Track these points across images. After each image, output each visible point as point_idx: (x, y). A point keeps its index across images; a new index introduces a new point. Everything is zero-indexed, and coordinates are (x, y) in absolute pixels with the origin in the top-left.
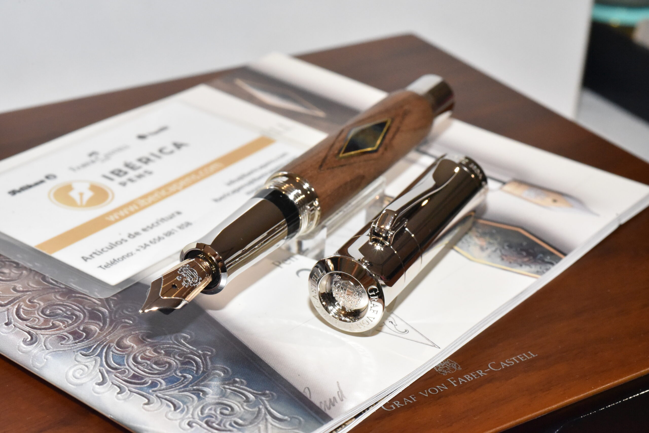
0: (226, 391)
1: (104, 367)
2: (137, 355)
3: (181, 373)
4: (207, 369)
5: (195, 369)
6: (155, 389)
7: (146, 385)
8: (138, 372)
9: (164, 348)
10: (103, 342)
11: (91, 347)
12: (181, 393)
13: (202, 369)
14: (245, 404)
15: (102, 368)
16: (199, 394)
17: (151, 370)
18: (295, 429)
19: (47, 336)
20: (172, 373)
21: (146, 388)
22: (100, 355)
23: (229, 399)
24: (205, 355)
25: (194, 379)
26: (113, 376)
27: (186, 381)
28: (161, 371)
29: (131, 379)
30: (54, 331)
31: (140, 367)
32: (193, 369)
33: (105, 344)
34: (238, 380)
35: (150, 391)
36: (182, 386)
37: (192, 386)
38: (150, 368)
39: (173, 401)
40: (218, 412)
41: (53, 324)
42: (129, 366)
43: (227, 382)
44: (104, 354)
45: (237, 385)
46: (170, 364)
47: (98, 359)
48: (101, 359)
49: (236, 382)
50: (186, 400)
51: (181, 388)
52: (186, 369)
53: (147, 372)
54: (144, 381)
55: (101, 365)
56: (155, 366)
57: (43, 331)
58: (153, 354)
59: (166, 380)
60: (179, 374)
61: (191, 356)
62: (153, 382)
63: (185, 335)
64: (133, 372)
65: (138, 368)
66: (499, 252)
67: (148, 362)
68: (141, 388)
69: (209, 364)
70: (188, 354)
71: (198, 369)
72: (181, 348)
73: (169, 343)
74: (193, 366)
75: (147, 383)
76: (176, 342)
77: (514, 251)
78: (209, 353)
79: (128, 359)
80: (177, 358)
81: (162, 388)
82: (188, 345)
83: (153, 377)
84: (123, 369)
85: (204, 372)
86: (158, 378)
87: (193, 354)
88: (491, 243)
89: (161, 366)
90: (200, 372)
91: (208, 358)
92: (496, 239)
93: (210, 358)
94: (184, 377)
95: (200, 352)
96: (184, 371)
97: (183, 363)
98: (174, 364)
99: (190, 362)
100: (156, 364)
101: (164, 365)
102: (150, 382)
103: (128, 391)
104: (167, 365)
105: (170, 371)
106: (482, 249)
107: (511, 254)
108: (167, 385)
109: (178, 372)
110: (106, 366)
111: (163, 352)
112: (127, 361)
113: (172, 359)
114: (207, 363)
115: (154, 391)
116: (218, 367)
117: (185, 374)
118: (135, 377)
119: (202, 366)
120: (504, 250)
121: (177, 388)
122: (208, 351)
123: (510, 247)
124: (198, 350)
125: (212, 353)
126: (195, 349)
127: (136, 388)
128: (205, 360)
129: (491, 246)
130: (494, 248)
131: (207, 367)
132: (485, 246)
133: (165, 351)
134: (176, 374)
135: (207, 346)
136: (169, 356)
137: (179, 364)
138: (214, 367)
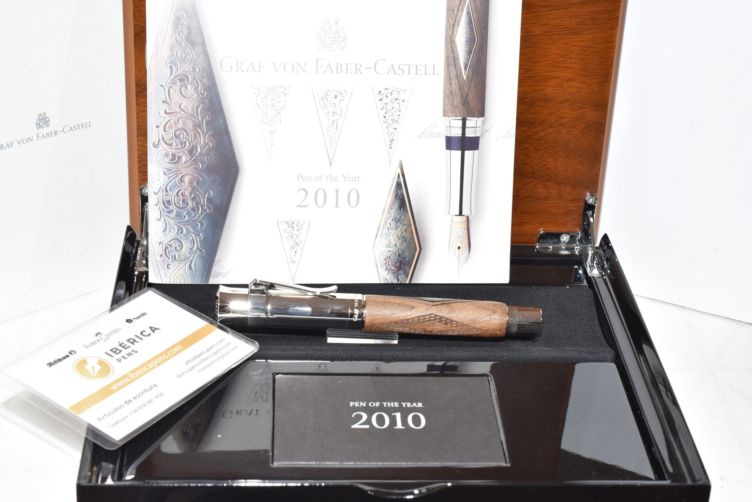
0: (190, 237)
1: (164, 186)
2: (182, 190)
3: (186, 214)
4: (197, 220)
5: (193, 215)
6: (168, 215)
7: (167, 210)
9: (195, 194)
10: (178, 171)
11: (171, 170)
12: (174, 225)
13: (195, 218)
14: (189, 250)
15: (163, 186)
16: (180, 231)
17: (177, 203)
18: (190, 277)
19: (163, 149)
20: (182, 211)
21: (165, 211)
22: (169, 178)
23: (187, 243)
24: (206, 210)
25: (188, 221)
26: (162, 194)
27: (183, 220)
28: (181, 206)
29: (166, 202)
30: (168, 147)
31: (176, 198)
32: (192, 215)
33: (178, 172)
34: (201, 235)
35: (166, 214)
36: (178, 221)
37: (181, 225)
39: (167, 227)
40: (175, 246)
41: (172, 143)
42: (173, 194)
43: (196, 233)
44: (171, 179)
45: (197, 237)
46: (188, 204)
47: (167, 179)
48: (168, 180)
49: (199, 235)
50: (172, 230)
51: (176, 222)
53: (175, 203)
54: (169, 206)
55: (164, 185)
56: (181, 202)
57: (165, 144)
58: (188, 194)
59: (177, 213)
60: (185, 214)
61: (200, 207)
62: (171, 210)
63: (211, 192)
64: (171, 199)
65: (174, 198)
66: (391, 253)
67: (181, 197)
68: (164, 209)
69: (201, 217)
70: (200, 205)
71: (194, 217)
72: (201, 199)
73: (200, 193)
74: (194, 214)
75: (169, 209)
76: (203, 194)
77: (396, 259)
78: (208, 211)
79: (176, 189)
80: (194, 204)
81: (171, 216)
82: (206, 200)
83: (174, 207)
84: (169, 194)
85: (194, 220)
86: (176, 209)
87: (202, 206)
88: (396, 246)
89: (183, 204)
90: (193, 219)
91: (205, 213)
92: (401, 245)
93: (205, 214)
94: (185, 217)
95: (206, 207)
96: (189, 213)
97: (193, 209)
98: (189, 207)
99: (195, 210)
100: (183, 201)
101: (184, 204)
102: (170, 209)
103: (159, 207)
104: (186, 205)
105: (183, 209)
106: (388, 246)
107: (393, 260)
108: (174, 216)
109: (186, 212)
110: (165, 187)
111: (193, 196)
112: (175, 190)
113: (192, 203)
114: (201, 216)
115: (167, 216)
116: (202, 221)
117: (186, 216)
118: (169, 202)
119: (197, 216)
120: (394, 255)
121: (176, 221)
122: (209, 210)
123: (399, 255)
124: (206, 205)
125: (209, 211)
126: (206, 204)
127: (163, 208)
128: (202, 214)
129: (394, 247)
130: (392, 249)
131: (198, 218)
132: (391, 245)
133: (194, 196)
134: (183, 213)
135: (211, 206)
136: (192, 201)
137: (191, 208)
138: (201, 220)
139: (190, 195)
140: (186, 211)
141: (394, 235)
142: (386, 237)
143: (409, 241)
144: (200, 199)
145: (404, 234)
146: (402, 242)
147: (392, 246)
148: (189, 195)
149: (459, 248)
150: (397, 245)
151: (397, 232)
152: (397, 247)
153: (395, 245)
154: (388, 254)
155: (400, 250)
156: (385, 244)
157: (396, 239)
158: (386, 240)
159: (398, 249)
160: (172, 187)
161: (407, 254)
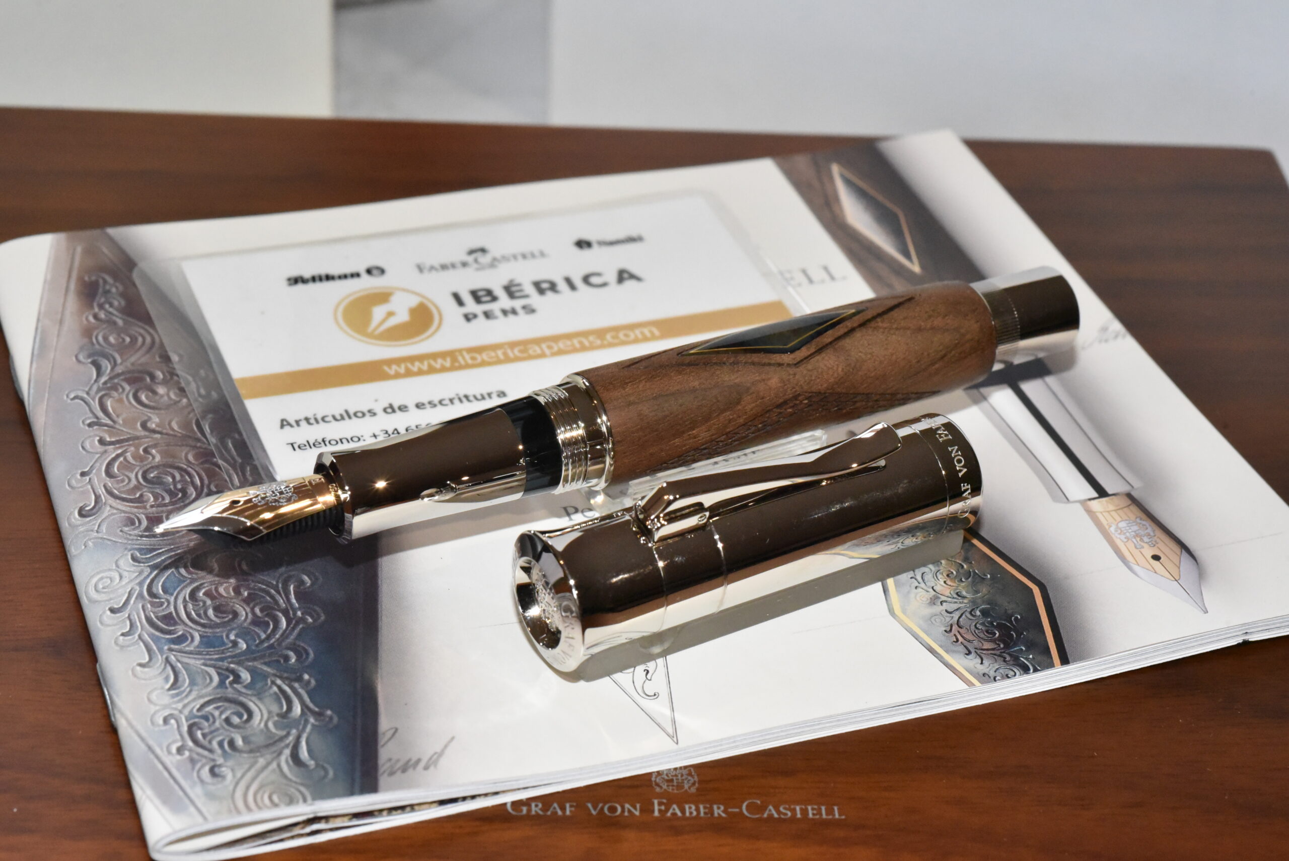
0: (270, 687)
1: (141, 589)
2: (206, 585)
3: (237, 636)
4: (279, 645)
5: (263, 636)
6: (175, 647)
7: (168, 637)
8: (179, 611)
9: (254, 590)
11: (156, 550)
13: (271, 642)
15: (137, 588)
16: (228, 677)
17: (199, 615)
18: (302, 784)
20: (222, 632)
21: (164, 641)
22: (155, 566)
23: (262, 702)
24: (300, 621)
25: (249, 651)
26: (140, 606)
27: (230, 652)
28: (213, 623)
29: (158, 619)
30: (132, 506)
31: (190, 606)
32: (259, 637)
33: (181, 551)
34: (306, 676)
35: (166, 647)
36: (215, 657)
37: (228, 662)
38: (202, 612)
39: (180, 675)
40: (223, 716)
41: (141, 495)
42: (176, 598)
43: (285, 675)
44: (163, 568)
45: (296, 684)
46: (236, 615)
47: (149, 570)
48: (153, 573)
49: (298, 679)
50: (199, 680)
51: (210, 659)
52: (249, 632)
53: (192, 617)
54: (173, 628)
55: (141, 584)
56: (211, 612)
57: (118, 501)
58: (228, 593)
59: (205, 640)
60: (232, 637)
61: (280, 615)
62: (183, 635)
63: (306, 578)
64: (172, 609)
65: (185, 607)
66: (956, 616)
67: (209, 602)
68: (158, 637)
69: (292, 637)
70: (279, 611)
71: (268, 638)
72: (278, 597)
73: (269, 584)
74: (265, 632)
75: (174, 634)
76: (280, 585)
77: (983, 624)
78: (310, 620)
79: (186, 587)
80: (257, 610)
81: (187, 649)
82: (292, 596)
83: (191, 628)
84: (162, 600)
85: (271, 647)
86: (198, 631)
87: (285, 613)
88: (959, 596)
89: (220, 615)
90: (266, 645)
91: (301, 626)
92: (977, 592)
93: (303, 628)
94: (235, 644)
95: (299, 613)
96: (244, 633)
97: (256, 622)
98: (243, 618)
99: (268, 624)
100: (217, 609)
101: (225, 615)
102: (180, 633)
103: (136, 636)
104: (231, 617)
105: (225, 627)
106: (933, 601)
107: (973, 628)
108: (198, 647)
109: (234, 632)
110: (145, 587)
111: (246, 594)
112: (181, 590)
113: (248, 610)
114: (290, 633)
115: (170, 650)
116: (299, 646)
117: (240, 640)
118: (168, 619)
119: (277, 636)
120: (969, 616)
121: (208, 657)
122: (312, 617)
123: (984, 613)
124: (300, 609)
125: (315, 620)
126: (297, 605)
127: (151, 636)
128: (293, 629)
129: (955, 600)
130: (956, 606)
131: (283, 640)
132: (943, 598)
133: (249, 594)
134: (228, 636)
135: (317, 609)
136: (248, 604)
137: (249, 620)
138: (294, 644)
139: (237, 591)
140: (233, 629)
141: (940, 576)
142: (917, 584)
143: (992, 578)
144: (272, 597)
145: (965, 566)
146: (974, 584)
147: (950, 599)
148: (233, 594)
149: (1156, 558)
150: (964, 593)
151: (941, 568)
152: (964, 597)
153: (955, 596)
154: (948, 619)
155: (979, 601)
156: (925, 599)
157: (949, 582)
158: (919, 590)
159: (973, 602)
160: (168, 585)
161: (1006, 604)
